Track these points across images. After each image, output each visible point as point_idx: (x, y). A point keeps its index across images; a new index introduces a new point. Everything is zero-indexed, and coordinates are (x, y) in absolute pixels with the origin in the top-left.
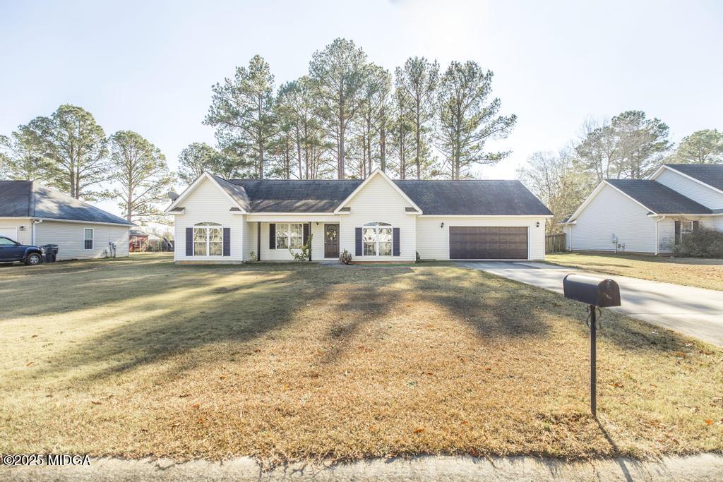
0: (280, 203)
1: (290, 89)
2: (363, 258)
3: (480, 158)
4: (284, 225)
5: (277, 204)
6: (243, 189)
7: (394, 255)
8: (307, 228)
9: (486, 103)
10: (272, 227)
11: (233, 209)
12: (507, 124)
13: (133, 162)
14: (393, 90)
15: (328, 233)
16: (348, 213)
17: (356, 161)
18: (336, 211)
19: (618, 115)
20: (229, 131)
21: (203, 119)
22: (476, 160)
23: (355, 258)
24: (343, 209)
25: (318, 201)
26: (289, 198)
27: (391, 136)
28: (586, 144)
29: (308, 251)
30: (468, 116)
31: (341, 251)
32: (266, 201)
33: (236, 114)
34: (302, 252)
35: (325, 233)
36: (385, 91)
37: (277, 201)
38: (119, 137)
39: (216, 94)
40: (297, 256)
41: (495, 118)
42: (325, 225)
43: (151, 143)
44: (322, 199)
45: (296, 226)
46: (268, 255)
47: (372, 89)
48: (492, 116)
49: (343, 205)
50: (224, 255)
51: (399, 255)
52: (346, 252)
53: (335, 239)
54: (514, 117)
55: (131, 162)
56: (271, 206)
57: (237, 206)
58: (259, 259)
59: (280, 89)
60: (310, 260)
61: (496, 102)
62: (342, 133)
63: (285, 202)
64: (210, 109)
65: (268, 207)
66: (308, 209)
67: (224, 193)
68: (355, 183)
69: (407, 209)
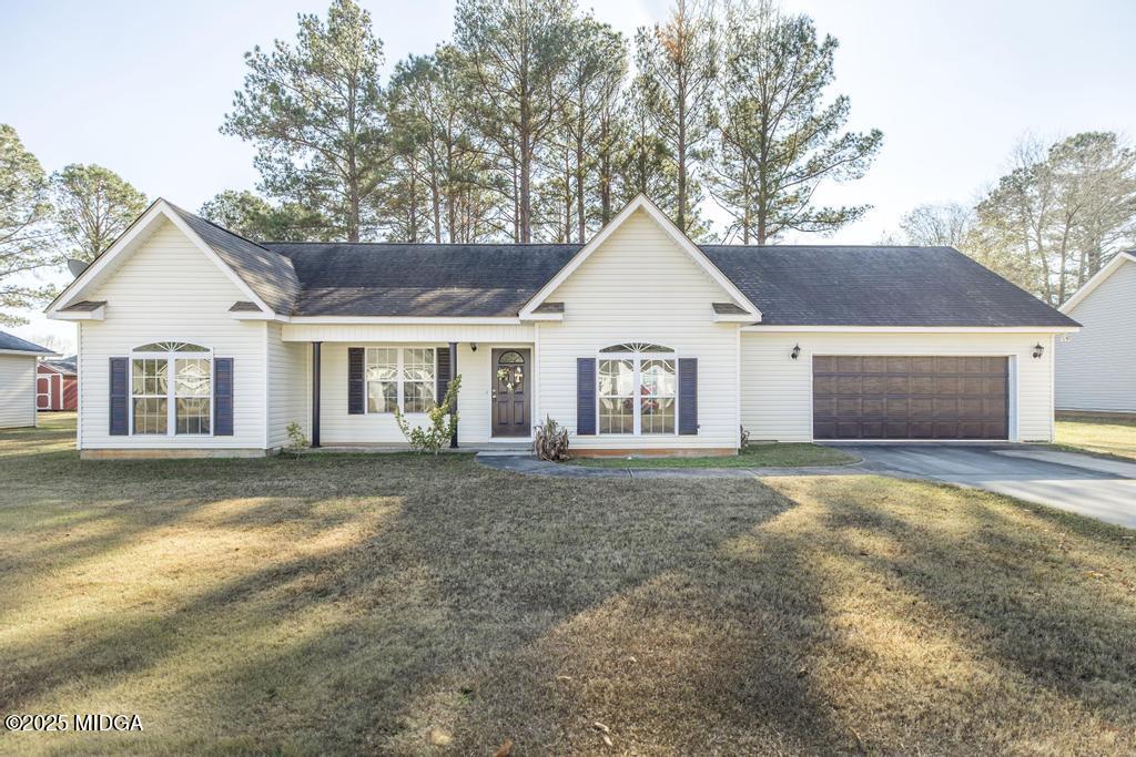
0: (377, 295)
1: (416, 73)
2: (599, 441)
3: (806, 218)
4: (388, 351)
5: (369, 298)
6: (289, 263)
7: (683, 431)
8: (445, 359)
9: (823, 102)
10: (356, 356)
11: (241, 306)
12: (862, 149)
13: (103, 228)
14: (633, 72)
15: (501, 373)
16: (558, 316)
17: (551, 230)
18: (526, 313)
19: (1062, 141)
20: (286, 155)
21: (222, 121)
22: (798, 223)
23: (578, 442)
24: (544, 307)
25: (475, 291)
26: (402, 284)
27: (619, 179)
28: (998, 198)
29: (447, 419)
30: (782, 131)
31: (538, 419)
32: (343, 291)
33: (298, 116)
34: (431, 424)
35: (494, 374)
36: (617, 73)
37: (370, 291)
38: (70, 177)
39: (254, 72)
40: (417, 435)
41: (836, 136)
42: (493, 350)
43: (139, 190)
44: (487, 286)
45: (416, 351)
46: (343, 429)
47: (590, 68)
48: (832, 132)
49: (543, 295)
50: (216, 434)
51: (695, 433)
52: (552, 425)
53: (519, 387)
54: (877, 134)
55: (97, 228)
56: (351, 302)
57: (252, 297)
58: (316, 442)
59: (396, 74)
60: (454, 443)
61: (841, 104)
62: (524, 161)
63: (393, 293)
64: (237, 99)
65: (344, 304)
66: (451, 309)
67: (215, 263)
68: (563, 254)
69: (719, 308)
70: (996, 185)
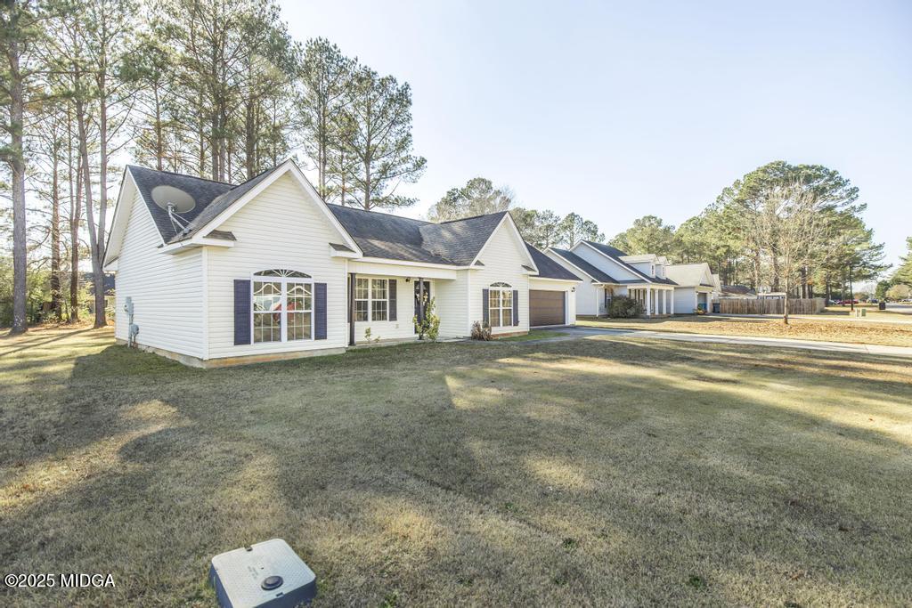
4: (362, 280)
7: (514, 325)
8: (393, 286)
18: (472, 265)
35: (415, 296)
42: (414, 282)
45: (379, 282)
50: (316, 339)
51: (518, 324)
58: (352, 341)
69: (524, 268)
70: (445, 195)
